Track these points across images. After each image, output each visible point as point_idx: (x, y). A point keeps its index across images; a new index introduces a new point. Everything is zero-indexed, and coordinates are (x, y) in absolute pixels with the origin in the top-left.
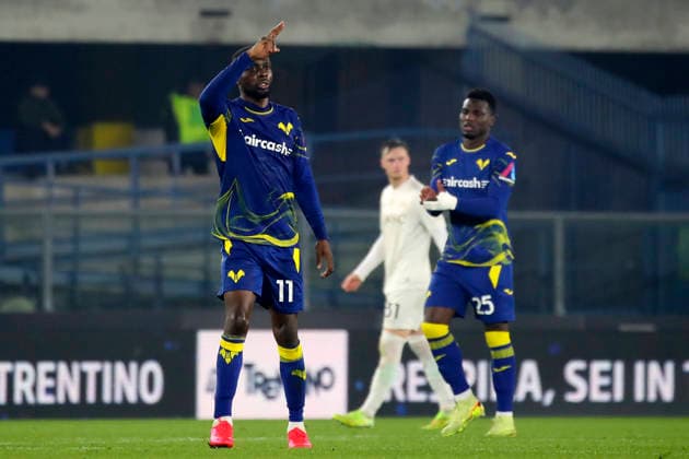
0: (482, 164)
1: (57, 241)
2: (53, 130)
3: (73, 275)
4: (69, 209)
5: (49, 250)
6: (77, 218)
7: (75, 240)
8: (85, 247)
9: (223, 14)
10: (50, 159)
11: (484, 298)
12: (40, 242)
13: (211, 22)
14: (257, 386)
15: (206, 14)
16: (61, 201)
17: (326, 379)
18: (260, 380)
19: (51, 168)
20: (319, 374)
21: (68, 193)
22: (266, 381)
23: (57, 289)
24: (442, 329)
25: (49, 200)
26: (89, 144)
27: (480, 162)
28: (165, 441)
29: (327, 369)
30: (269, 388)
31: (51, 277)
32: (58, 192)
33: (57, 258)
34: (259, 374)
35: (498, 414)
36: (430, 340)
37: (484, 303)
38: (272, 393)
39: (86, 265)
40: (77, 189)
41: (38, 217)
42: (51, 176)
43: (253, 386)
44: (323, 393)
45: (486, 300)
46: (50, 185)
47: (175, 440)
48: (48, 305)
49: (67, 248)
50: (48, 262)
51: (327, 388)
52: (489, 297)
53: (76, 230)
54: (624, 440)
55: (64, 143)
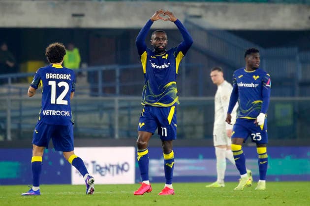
0: (256, 78)
1: (12, 111)
2: (11, 64)
3: (19, 125)
4: (17, 97)
5: (9, 114)
6: (20, 101)
7: (20, 110)
8: (24, 113)
9: (82, 15)
10: (9, 76)
11: (257, 134)
12: (5, 111)
13: (76, 19)
14: (97, 170)
15: (74, 15)
16: (14, 94)
17: (126, 167)
18: (98, 168)
19: (10, 80)
20: (123, 165)
21: (17, 91)
22: (101, 168)
23: (13, 131)
24: (239, 147)
25: (9, 94)
26: (26, 70)
27: (254, 77)
28: (59, 194)
29: (126, 163)
30: (102, 172)
31: (10, 126)
32: (12, 90)
33: (13, 118)
34: (98, 165)
35: (260, 181)
36: (234, 152)
37: (257, 136)
38: (103, 173)
39: (24, 121)
40: (21, 89)
41: (5, 101)
42: (10, 84)
43: (95, 170)
44: (124, 173)
45: (258, 134)
46: (9, 87)
47: (62, 193)
48: (9, 137)
49: (17, 114)
50: (9, 119)
51: (126, 171)
52: (259, 133)
53: (20, 105)
54: (250, 191)
55: (15, 70)
